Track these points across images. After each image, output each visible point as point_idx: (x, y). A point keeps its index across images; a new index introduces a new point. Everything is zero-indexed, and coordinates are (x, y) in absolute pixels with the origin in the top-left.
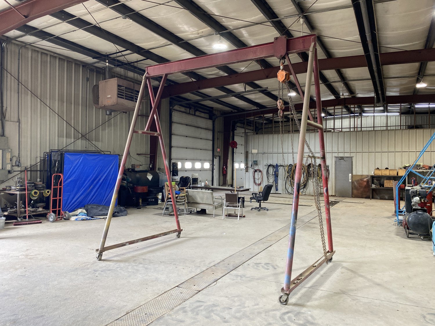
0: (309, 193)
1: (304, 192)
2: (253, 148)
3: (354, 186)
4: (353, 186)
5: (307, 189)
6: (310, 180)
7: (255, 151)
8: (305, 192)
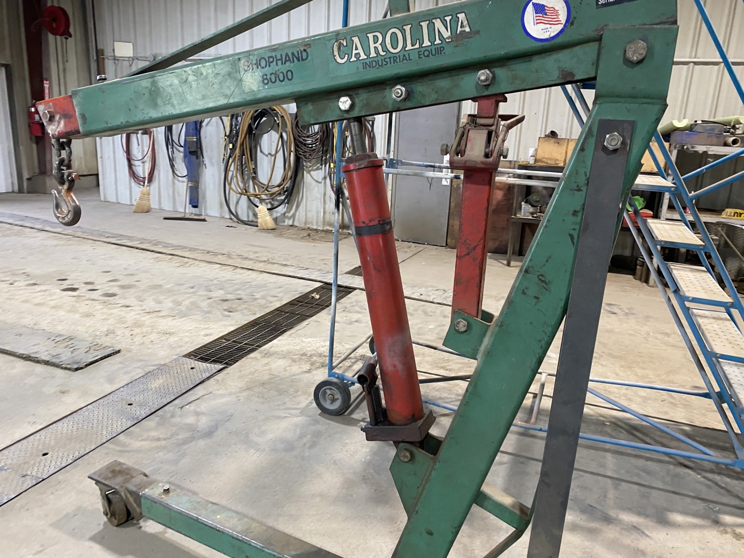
0: (306, 223)
1: (289, 218)
2: (117, 36)
3: (456, 205)
4: (452, 204)
5: (298, 207)
6: (309, 172)
7: (124, 50)
8: (294, 216)
